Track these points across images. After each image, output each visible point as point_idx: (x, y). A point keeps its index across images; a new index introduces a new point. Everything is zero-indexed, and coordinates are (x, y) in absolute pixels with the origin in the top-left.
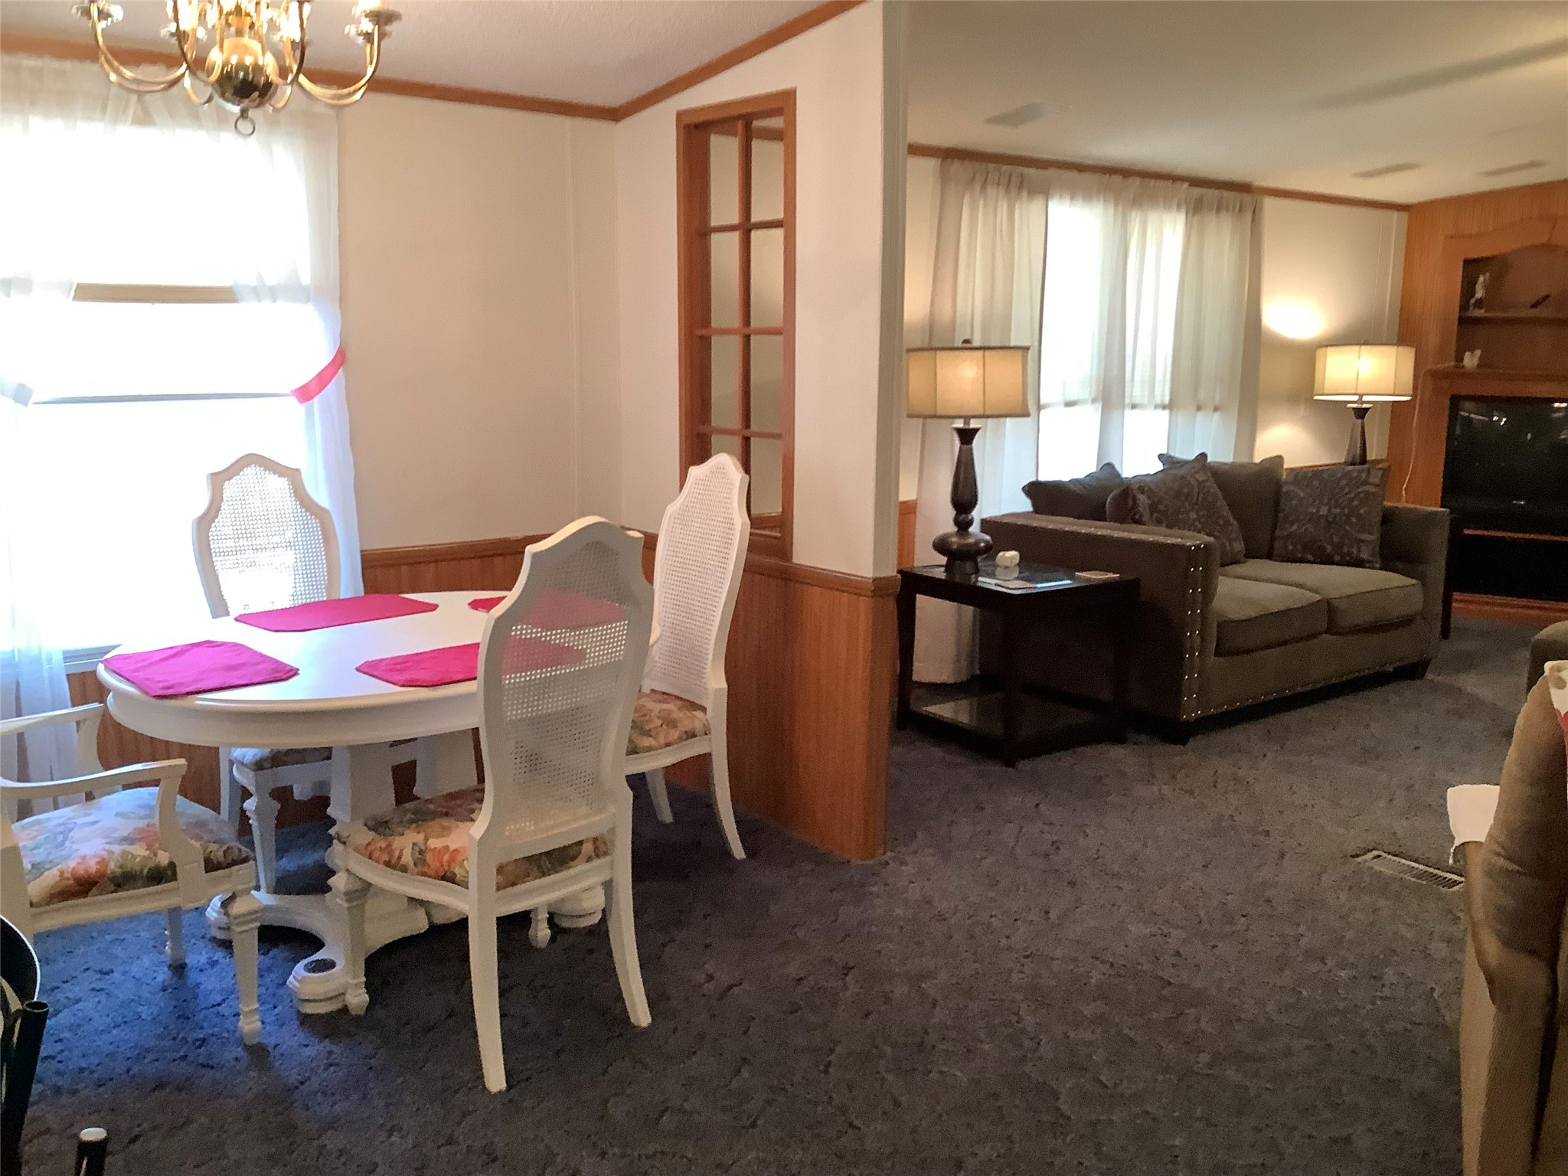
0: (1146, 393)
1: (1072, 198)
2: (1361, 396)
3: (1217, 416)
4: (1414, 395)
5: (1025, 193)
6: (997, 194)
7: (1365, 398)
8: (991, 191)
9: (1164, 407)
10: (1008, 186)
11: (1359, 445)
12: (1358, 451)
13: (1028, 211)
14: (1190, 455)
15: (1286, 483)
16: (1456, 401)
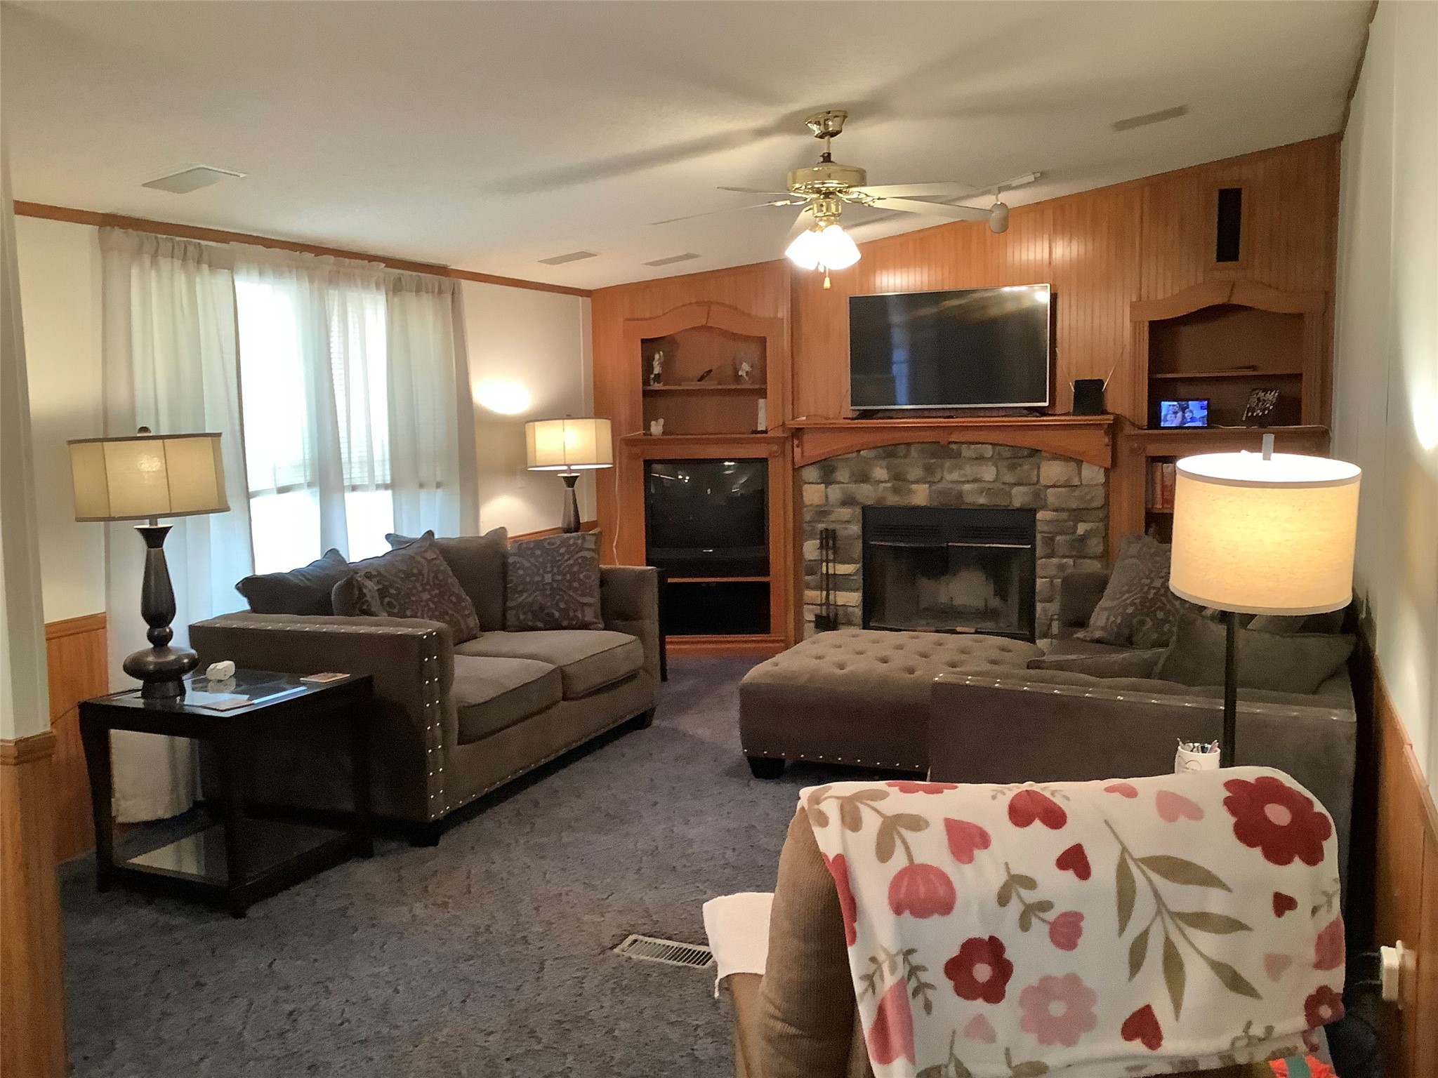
0: (366, 474)
1: (261, 274)
2: (569, 466)
3: (440, 492)
4: (614, 463)
5: (205, 267)
6: (172, 267)
7: (573, 467)
8: (165, 263)
9: (386, 487)
10: (184, 259)
11: (572, 512)
12: (572, 519)
13: (211, 285)
14: (418, 533)
15: (512, 555)
16: (648, 464)
